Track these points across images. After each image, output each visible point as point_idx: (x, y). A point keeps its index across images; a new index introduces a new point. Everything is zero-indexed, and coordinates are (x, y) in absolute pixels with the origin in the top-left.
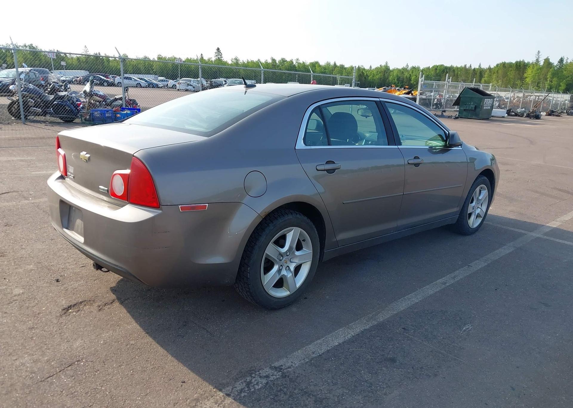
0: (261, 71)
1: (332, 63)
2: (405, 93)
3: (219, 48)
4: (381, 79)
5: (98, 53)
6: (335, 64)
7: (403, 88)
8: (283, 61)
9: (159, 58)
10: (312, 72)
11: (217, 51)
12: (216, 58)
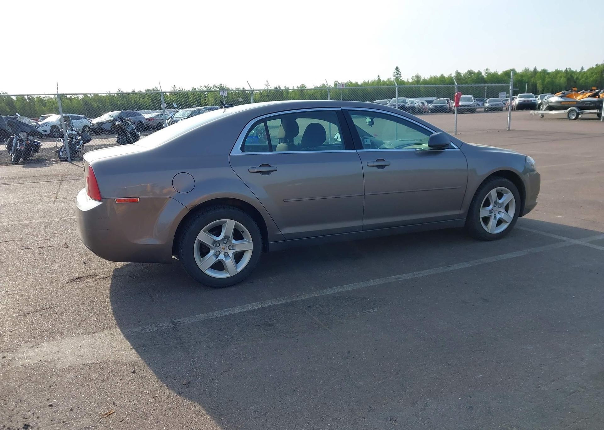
0: (395, 87)
1: (532, 69)
2: (589, 95)
3: (398, 67)
4: (597, 81)
5: (278, 86)
6: (535, 69)
7: (589, 91)
8: (470, 72)
9: (336, 85)
10: (456, 84)
11: (395, 70)
12: (395, 77)
